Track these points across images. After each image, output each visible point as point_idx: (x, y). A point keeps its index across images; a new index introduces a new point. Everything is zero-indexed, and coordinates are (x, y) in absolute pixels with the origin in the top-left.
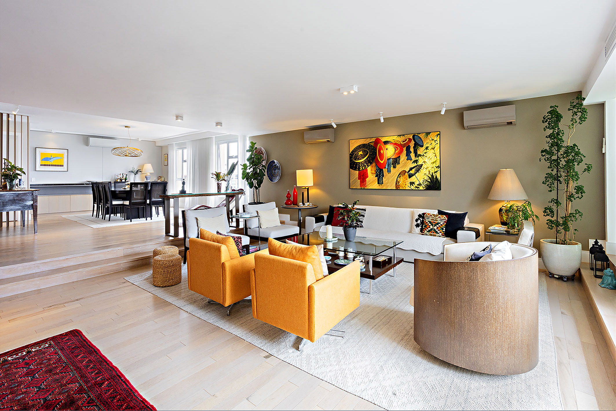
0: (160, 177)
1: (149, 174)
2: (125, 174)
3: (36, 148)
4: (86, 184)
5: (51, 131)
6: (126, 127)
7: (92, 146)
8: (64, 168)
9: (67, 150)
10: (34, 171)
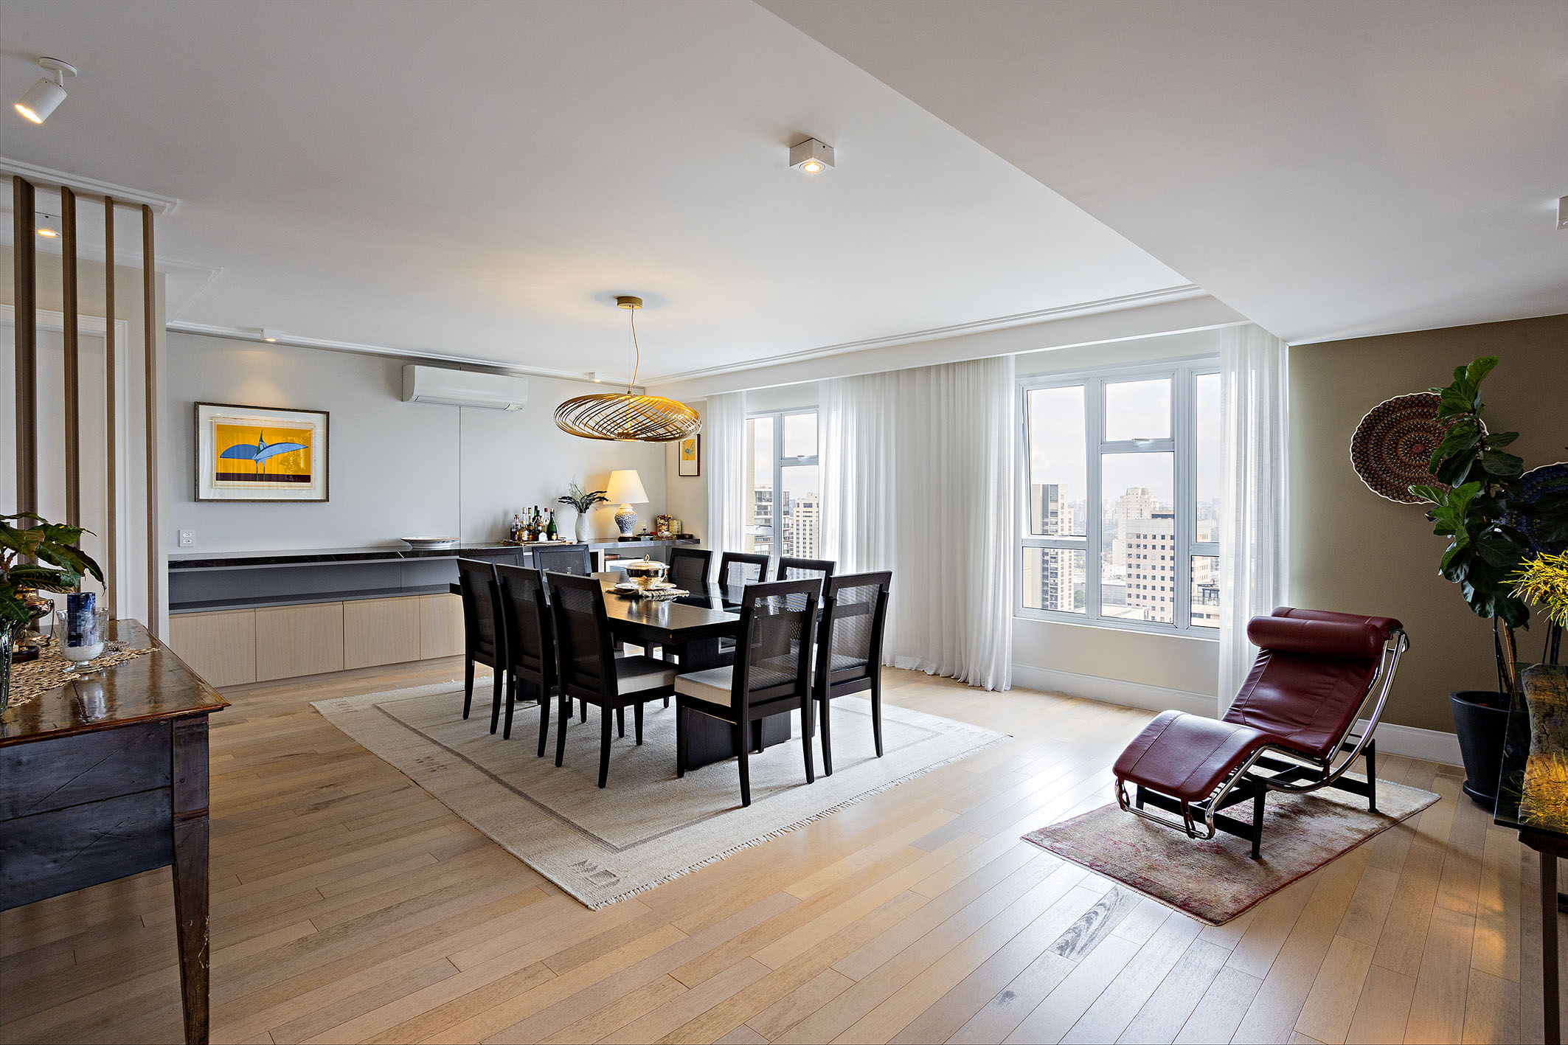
0: (663, 518)
1: (629, 509)
2: (546, 510)
3: (197, 404)
4: (406, 554)
5: (257, 336)
6: (623, 300)
7: (422, 402)
8: (313, 490)
9: (321, 417)
10: (189, 500)
